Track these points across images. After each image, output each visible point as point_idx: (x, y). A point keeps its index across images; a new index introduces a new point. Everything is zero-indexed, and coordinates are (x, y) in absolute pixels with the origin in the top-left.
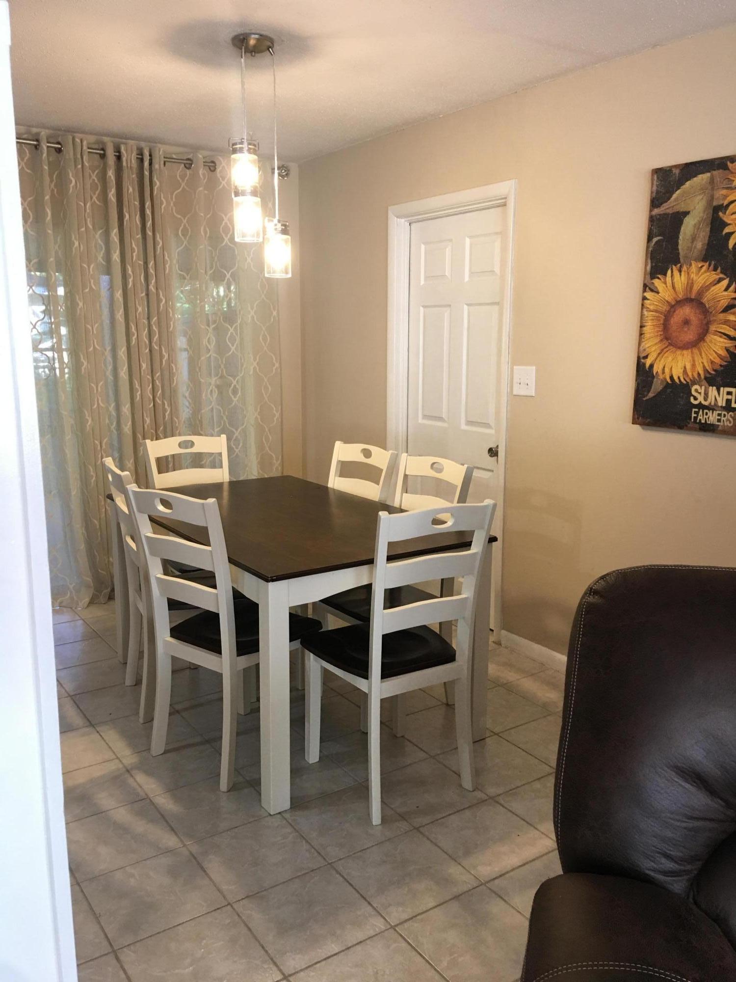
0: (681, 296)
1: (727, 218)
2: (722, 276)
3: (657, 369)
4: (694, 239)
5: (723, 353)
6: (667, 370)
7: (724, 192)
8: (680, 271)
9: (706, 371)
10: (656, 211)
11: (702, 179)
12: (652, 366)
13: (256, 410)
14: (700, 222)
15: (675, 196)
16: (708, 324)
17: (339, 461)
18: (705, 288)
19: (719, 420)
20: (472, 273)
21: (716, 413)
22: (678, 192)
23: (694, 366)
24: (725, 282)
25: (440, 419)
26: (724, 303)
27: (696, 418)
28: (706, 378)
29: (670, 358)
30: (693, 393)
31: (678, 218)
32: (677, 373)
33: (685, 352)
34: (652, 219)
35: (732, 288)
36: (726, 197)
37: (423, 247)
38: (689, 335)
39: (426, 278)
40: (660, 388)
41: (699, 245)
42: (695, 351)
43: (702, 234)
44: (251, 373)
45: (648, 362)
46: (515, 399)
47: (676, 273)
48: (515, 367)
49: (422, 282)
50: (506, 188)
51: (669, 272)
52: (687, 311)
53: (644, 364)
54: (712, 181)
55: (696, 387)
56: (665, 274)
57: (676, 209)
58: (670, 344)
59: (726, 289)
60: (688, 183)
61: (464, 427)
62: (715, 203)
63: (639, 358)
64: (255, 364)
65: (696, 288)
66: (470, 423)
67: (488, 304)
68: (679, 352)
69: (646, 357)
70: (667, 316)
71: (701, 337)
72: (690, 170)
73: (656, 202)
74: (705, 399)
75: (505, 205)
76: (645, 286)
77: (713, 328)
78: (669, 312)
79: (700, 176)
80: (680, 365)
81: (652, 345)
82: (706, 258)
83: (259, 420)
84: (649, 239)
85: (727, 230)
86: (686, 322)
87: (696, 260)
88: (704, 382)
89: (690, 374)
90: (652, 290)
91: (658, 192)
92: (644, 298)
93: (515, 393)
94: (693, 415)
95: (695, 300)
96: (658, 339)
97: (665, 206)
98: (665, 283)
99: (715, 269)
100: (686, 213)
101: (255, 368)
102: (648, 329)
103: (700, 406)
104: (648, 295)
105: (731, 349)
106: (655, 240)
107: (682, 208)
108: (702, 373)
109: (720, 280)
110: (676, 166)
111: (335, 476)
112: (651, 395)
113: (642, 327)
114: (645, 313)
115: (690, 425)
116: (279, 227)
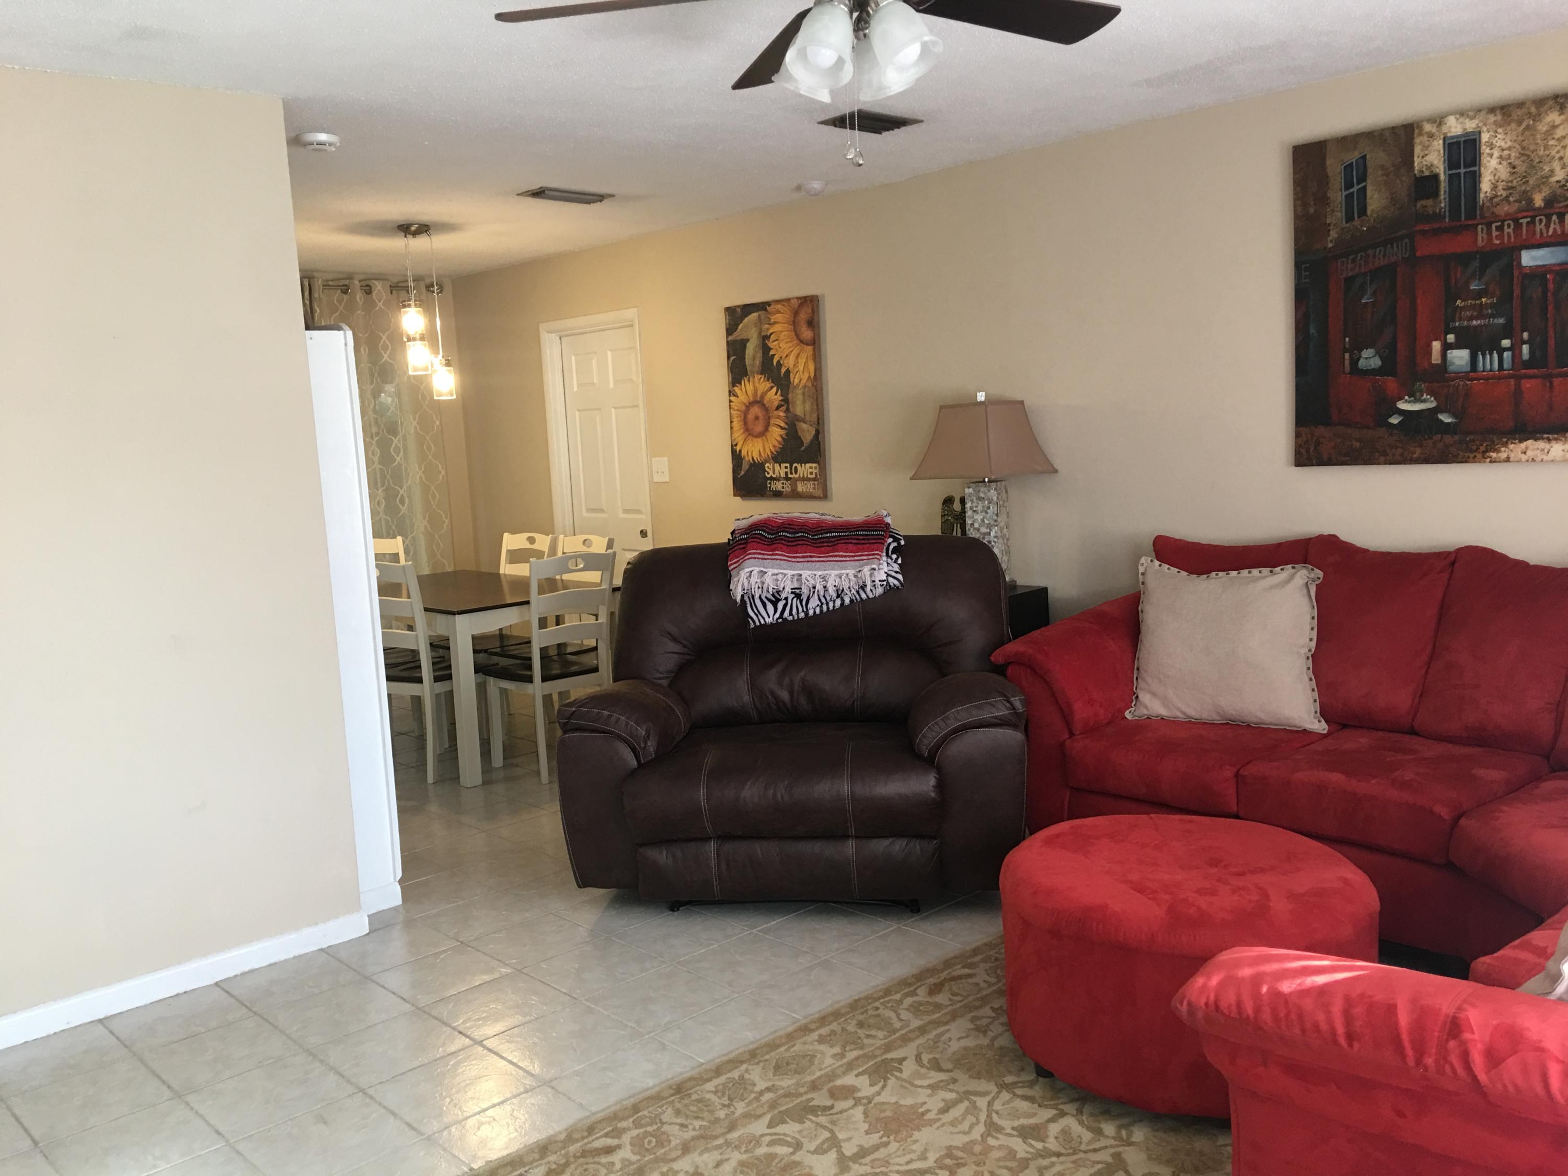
0: (751, 399)
1: (771, 345)
2: (772, 384)
3: (744, 453)
4: (754, 358)
5: (780, 439)
6: (749, 454)
7: (767, 326)
8: (749, 381)
9: (772, 452)
10: (730, 338)
11: (754, 316)
12: (740, 451)
13: (424, 518)
14: (756, 347)
15: (740, 327)
16: (769, 418)
17: (508, 551)
18: (764, 394)
19: (783, 488)
20: (616, 381)
21: (781, 482)
22: (741, 325)
23: (764, 449)
24: (774, 389)
25: (602, 511)
26: (776, 404)
27: (770, 487)
28: (772, 458)
29: (750, 445)
30: (767, 469)
31: (744, 343)
32: (756, 456)
33: (758, 439)
34: (728, 343)
35: (779, 393)
36: (768, 329)
37: (573, 357)
38: (759, 428)
39: (579, 385)
40: (747, 467)
41: (758, 363)
42: (764, 438)
43: (759, 355)
44: (417, 482)
45: (738, 448)
46: (655, 486)
47: (747, 382)
48: (653, 459)
49: (575, 389)
50: (630, 314)
51: (743, 381)
52: (756, 410)
53: (736, 450)
54: (759, 316)
55: (767, 465)
56: (740, 383)
57: (742, 337)
58: (749, 435)
59: (776, 394)
60: (746, 319)
61: (622, 516)
62: (763, 334)
63: (732, 446)
64: (421, 473)
65: (759, 393)
66: (626, 511)
67: (629, 407)
68: (755, 439)
69: (736, 445)
70: (745, 414)
71: (766, 429)
72: (747, 309)
73: (730, 330)
74: (774, 473)
75: (632, 326)
76: (730, 392)
77: (772, 421)
78: (746, 411)
79: (753, 314)
80: (757, 450)
81: (739, 436)
82: (762, 372)
83: (429, 528)
84: (729, 358)
85: (772, 353)
86: (757, 418)
87: (758, 373)
88: (772, 461)
89: (763, 455)
90: (734, 396)
91: (730, 324)
92: (730, 401)
93: (655, 480)
94: (769, 485)
95: (758, 402)
96: (742, 431)
97: (735, 334)
98: (741, 390)
99: (768, 380)
100: (748, 340)
101: (421, 477)
102: (735, 424)
103: (772, 479)
104: (733, 398)
105: (784, 436)
106: (732, 358)
107: (744, 336)
108: (770, 454)
109: (772, 388)
110: (738, 306)
111: (506, 563)
112: (743, 473)
113: (731, 422)
114: (732, 412)
115: (768, 493)
116: (444, 362)
